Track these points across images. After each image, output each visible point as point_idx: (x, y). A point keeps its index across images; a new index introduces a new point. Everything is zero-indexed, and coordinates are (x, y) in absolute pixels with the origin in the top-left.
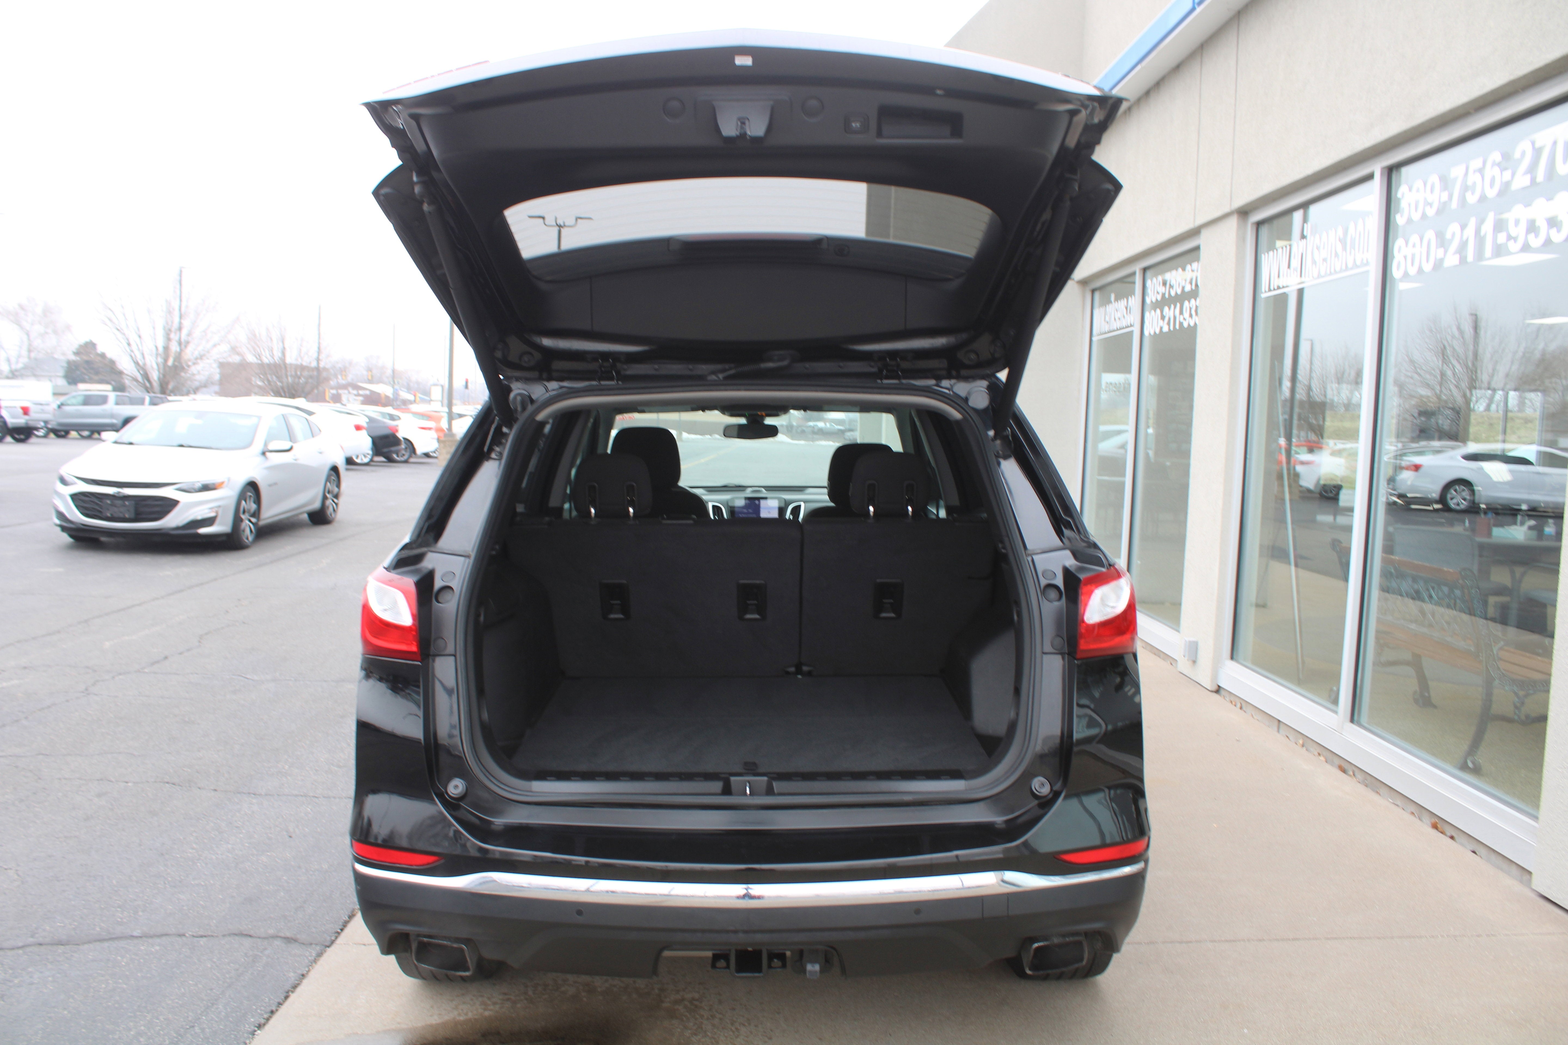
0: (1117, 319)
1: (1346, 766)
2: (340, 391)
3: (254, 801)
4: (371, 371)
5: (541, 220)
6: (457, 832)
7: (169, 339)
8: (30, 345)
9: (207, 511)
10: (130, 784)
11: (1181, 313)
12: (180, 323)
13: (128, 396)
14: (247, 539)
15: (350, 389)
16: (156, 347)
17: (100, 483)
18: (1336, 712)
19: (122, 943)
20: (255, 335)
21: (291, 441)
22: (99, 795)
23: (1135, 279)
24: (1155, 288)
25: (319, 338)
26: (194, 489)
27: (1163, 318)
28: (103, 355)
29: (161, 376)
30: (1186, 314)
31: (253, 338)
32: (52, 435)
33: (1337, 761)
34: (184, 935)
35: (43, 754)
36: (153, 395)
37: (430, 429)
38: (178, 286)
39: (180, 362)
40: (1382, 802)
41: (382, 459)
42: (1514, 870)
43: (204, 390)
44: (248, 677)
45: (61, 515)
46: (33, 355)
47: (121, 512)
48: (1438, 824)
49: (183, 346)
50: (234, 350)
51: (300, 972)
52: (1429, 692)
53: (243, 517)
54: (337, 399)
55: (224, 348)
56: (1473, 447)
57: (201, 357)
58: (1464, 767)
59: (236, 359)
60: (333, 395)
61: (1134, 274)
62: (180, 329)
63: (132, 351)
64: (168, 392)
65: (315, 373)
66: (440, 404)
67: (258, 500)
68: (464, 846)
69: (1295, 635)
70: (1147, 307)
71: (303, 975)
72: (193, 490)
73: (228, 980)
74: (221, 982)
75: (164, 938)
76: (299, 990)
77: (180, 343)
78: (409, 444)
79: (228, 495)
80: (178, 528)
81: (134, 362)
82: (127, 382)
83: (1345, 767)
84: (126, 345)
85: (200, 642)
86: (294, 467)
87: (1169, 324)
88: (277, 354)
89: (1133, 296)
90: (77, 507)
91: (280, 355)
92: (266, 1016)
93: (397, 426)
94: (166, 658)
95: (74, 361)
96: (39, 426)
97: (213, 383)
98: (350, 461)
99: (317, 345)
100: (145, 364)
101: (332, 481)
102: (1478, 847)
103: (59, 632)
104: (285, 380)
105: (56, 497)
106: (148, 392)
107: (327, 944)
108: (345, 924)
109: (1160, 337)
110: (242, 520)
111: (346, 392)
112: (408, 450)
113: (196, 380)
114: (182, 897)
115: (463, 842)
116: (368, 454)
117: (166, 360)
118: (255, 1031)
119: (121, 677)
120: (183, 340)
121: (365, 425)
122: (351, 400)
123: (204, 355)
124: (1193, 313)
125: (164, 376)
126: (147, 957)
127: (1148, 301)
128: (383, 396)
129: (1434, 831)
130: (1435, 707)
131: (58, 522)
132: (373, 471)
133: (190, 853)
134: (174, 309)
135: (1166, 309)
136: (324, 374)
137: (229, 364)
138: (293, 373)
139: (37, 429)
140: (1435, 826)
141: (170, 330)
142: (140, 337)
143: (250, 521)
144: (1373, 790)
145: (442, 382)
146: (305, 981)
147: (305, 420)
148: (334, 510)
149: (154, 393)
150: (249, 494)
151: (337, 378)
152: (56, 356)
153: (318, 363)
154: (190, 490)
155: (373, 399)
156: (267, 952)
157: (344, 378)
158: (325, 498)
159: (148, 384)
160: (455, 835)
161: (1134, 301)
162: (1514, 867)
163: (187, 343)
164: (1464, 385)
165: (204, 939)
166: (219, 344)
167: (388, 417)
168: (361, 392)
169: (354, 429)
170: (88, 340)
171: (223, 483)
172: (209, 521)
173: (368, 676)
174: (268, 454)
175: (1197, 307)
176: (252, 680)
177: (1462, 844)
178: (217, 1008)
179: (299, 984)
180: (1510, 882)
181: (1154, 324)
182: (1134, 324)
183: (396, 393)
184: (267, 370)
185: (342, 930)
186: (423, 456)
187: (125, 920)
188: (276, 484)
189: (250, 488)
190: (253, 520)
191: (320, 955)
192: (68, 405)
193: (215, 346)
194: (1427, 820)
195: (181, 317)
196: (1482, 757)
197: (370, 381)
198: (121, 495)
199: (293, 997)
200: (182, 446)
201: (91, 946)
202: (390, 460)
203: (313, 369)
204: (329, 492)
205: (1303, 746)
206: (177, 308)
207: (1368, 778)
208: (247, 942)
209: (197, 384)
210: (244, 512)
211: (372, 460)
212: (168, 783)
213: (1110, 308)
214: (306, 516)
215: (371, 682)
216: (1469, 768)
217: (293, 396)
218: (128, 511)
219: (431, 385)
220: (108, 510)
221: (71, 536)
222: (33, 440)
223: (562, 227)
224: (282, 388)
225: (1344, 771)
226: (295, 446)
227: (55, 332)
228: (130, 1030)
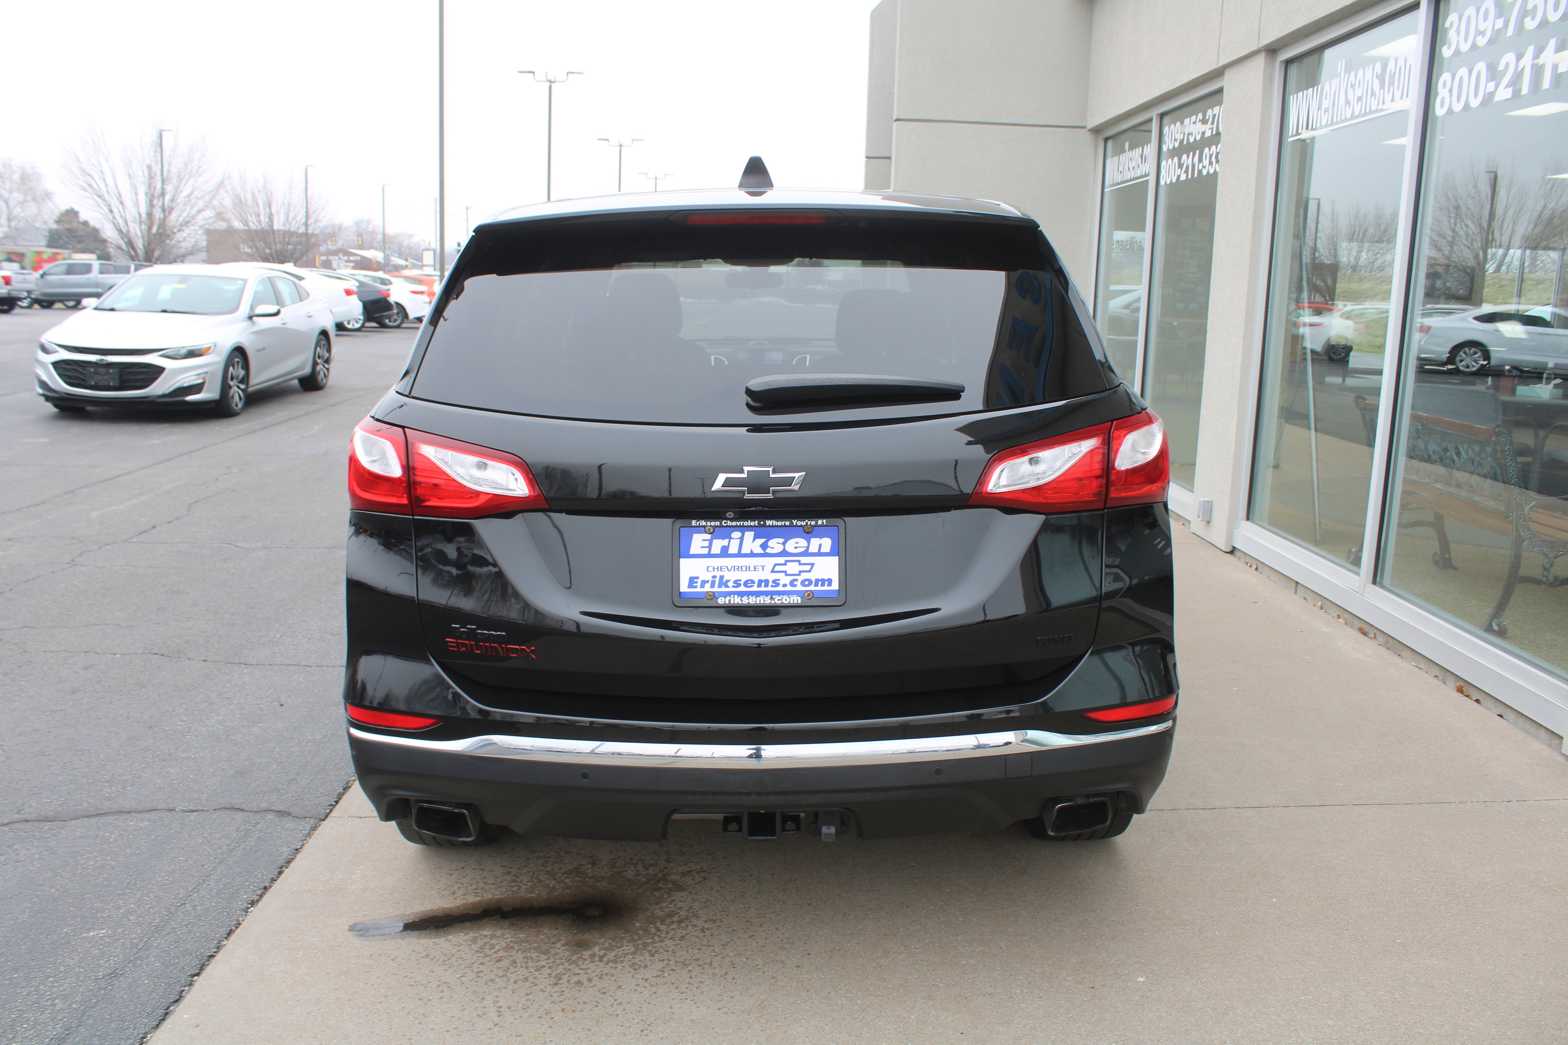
0: (1131, 168)
1: (1367, 628)
2: (330, 258)
3: (245, 671)
4: (362, 236)
5: (532, 74)
6: (455, 694)
7: (151, 205)
8: (9, 214)
9: (194, 378)
10: (117, 656)
11: (1200, 161)
12: (163, 188)
13: (112, 265)
14: (237, 405)
15: (341, 255)
16: (139, 213)
17: (84, 350)
18: (1358, 574)
19: (110, 819)
20: (241, 201)
21: (278, 305)
22: (86, 668)
23: (1152, 126)
24: (1174, 133)
25: (307, 203)
26: (180, 355)
27: (1180, 166)
28: (86, 223)
29: (146, 243)
30: (1206, 162)
31: (239, 203)
32: (36, 306)
33: (1358, 624)
34: (174, 810)
35: (28, 627)
36: (138, 263)
37: (422, 293)
38: (159, 150)
39: (164, 229)
40: (1404, 666)
41: (374, 324)
42: (1543, 734)
43: (191, 257)
44: (239, 545)
45: (43, 385)
46: (13, 224)
47: (106, 381)
48: (1464, 688)
49: (167, 212)
50: (219, 216)
51: (294, 846)
52: (1449, 553)
53: (232, 383)
54: (327, 265)
55: (209, 213)
56: (1487, 308)
57: (186, 223)
58: (1489, 629)
59: (222, 225)
60: (324, 261)
61: (1151, 120)
62: (163, 194)
63: (115, 218)
64: (154, 260)
65: (304, 239)
66: (432, 268)
67: (246, 366)
68: (464, 709)
69: (1313, 497)
70: (1163, 156)
71: (297, 850)
72: (179, 357)
73: (220, 856)
74: (212, 858)
75: (153, 813)
76: (292, 864)
77: (164, 210)
78: (401, 308)
79: (214, 361)
80: (164, 396)
81: (118, 230)
82: (112, 251)
83: (1365, 629)
84: (107, 211)
85: (188, 510)
86: (282, 332)
87: (1186, 171)
88: (264, 220)
89: (1149, 145)
90: (60, 375)
91: (267, 220)
92: (259, 892)
93: (389, 290)
94: (154, 527)
95: (56, 230)
96: (22, 296)
97: (199, 251)
98: (340, 327)
99: (305, 210)
100: (128, 232)
101: (322, 346)
102: (1504, 710)
103: (44, 503)
104: (273, 247)
105: (37, 365)
106: (134, 260)
107: (322, 817)
108: (340, 797)
109: (1176, 187)
110: (230, 387)
111: (337, 258)
112: (400, 315)
113: (181, 247)
114: (171, 771)
115: (462, 706)
116: (360, 320)
117: (150, 228)
118: (248, 908)
119: (107, 547)
120: (166, 206)
121: (354, 289)
122: (341, 265)
123: (189, 222)
124: (1213, 160)
125: (149, 243)
126: (136, 833)
127: (1165, 148)
128: (374, 261)
129: (1460, 695)
130: (1456, 569)
131: (41, 391)
132: (364, 336)
133: (180, 725)
134: (155, 174)
135: (1184, 157)
136: (313, 240)
137: (215, 231)
138: (282, 239)
139: (20, 299)
140: (1460, 690)
141: (153, 196)
142: (122, 203)
143: (238, 387)
144: (1395, 653)
145: (433, 246)
146: (299, 856)
147: (293, 285)
148: (325, 376)
149: (139, 261)
150: (237, 360)
151: (327, 244)
152: (37, 225)
153: (307, 229)
154: (174, 356)
155: (364, 264)
156: (259, 826)
157: (334, 243)
158: (315, 364)
159: (132, 253)
160: (453, 697)
161: (1150, 150)
162: (1543, 731)
163: (171, 209)
164: (1477, 245)
165: (195, 814)
166: (204, 210)
167: (379, 281)
168: (352, 258)
169: (344, 294)
170: (68, 207)
171: (209, 348)
172: (197, 388)
173: (357, 533)
174: (254, 318)
175: (1217, 154)
176: (243, 548)
177: (1488, 709)
178: (209, 885)
179: (293, 859)
180: (1539, 747)
181: (1171, 173)
182: (1149, 173)
183: (387, 258)
184: (252, 236)
185: (337, 802)
186: (415, 320)
187: (113, 795)
188: (264, 349)
189: (237, 353)
190: (242, 386)
191: (314, 828)
192: (51, 274)
193: (200, 211)
194: (1452, 684)
195: (163, 182)
196: (1507, 619)
197: (361, 247)
198: (104, 362)
199: (287, 872)
200: (164, 311)
201: (79, 822)
202: (383, 326)
203: (302, 235)
204: (319, 358)
205: (1321, 608)
206: (159, 172)
207: (1390, 640)
208: (239, 816)
209: (183, 251)
210: (232, 379)
211: (363, 326)
212: (156, 654)
213: (1124, 157)
214: (296, 382)
215: (362, 538)
216: (1494, 631)
217: (282, 262)
218: (113, 379)
219: (423, 250)
220: (92, 378)
221: (56, 406)
222: (17, 311)
223: (553, 82)
224: (271, 254)
225: (1365, 633)
226: (282, 310)
227: (35, 200)
228: (119, 908)
